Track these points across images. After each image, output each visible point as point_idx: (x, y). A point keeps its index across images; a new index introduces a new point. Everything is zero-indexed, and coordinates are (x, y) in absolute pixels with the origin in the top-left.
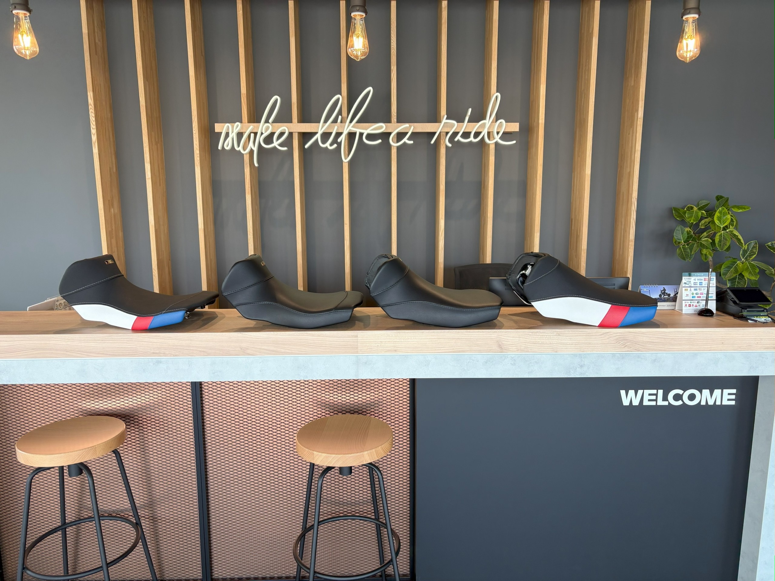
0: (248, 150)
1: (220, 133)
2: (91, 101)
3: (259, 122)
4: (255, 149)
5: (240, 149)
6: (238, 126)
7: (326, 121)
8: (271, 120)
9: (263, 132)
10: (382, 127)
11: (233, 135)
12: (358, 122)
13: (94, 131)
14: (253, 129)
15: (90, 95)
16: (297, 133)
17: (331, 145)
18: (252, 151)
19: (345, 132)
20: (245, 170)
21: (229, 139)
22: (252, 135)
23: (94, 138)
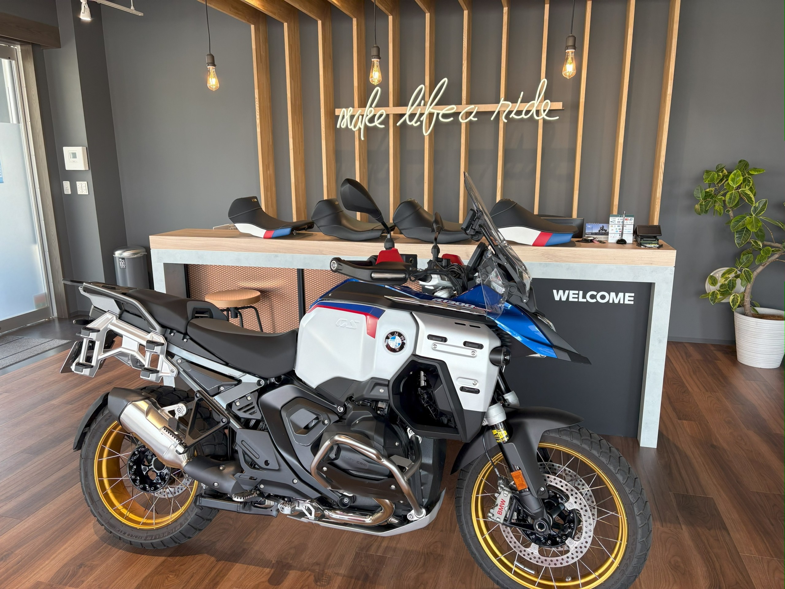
0: (357, 128)
1: (338, 116)
2: (257, 96)
3: (365, 107)
4: (362, 128)
5: (352, 127)
6: (350, 110)
7: (412, 105)
8: (373, 106)
9: (368, 114)
10: (453, 108)
11: (347, 117)
12: (436, 105)
13: (258, 117)
14: (361, 112)
15: (256, 91)
16: (392, 115)
17: (416, 122)
18: (360, 129)
19: (426, 113)
20: (356, 143)
21: (345, 120)
22: (361, 117)
23: (258, 121)
